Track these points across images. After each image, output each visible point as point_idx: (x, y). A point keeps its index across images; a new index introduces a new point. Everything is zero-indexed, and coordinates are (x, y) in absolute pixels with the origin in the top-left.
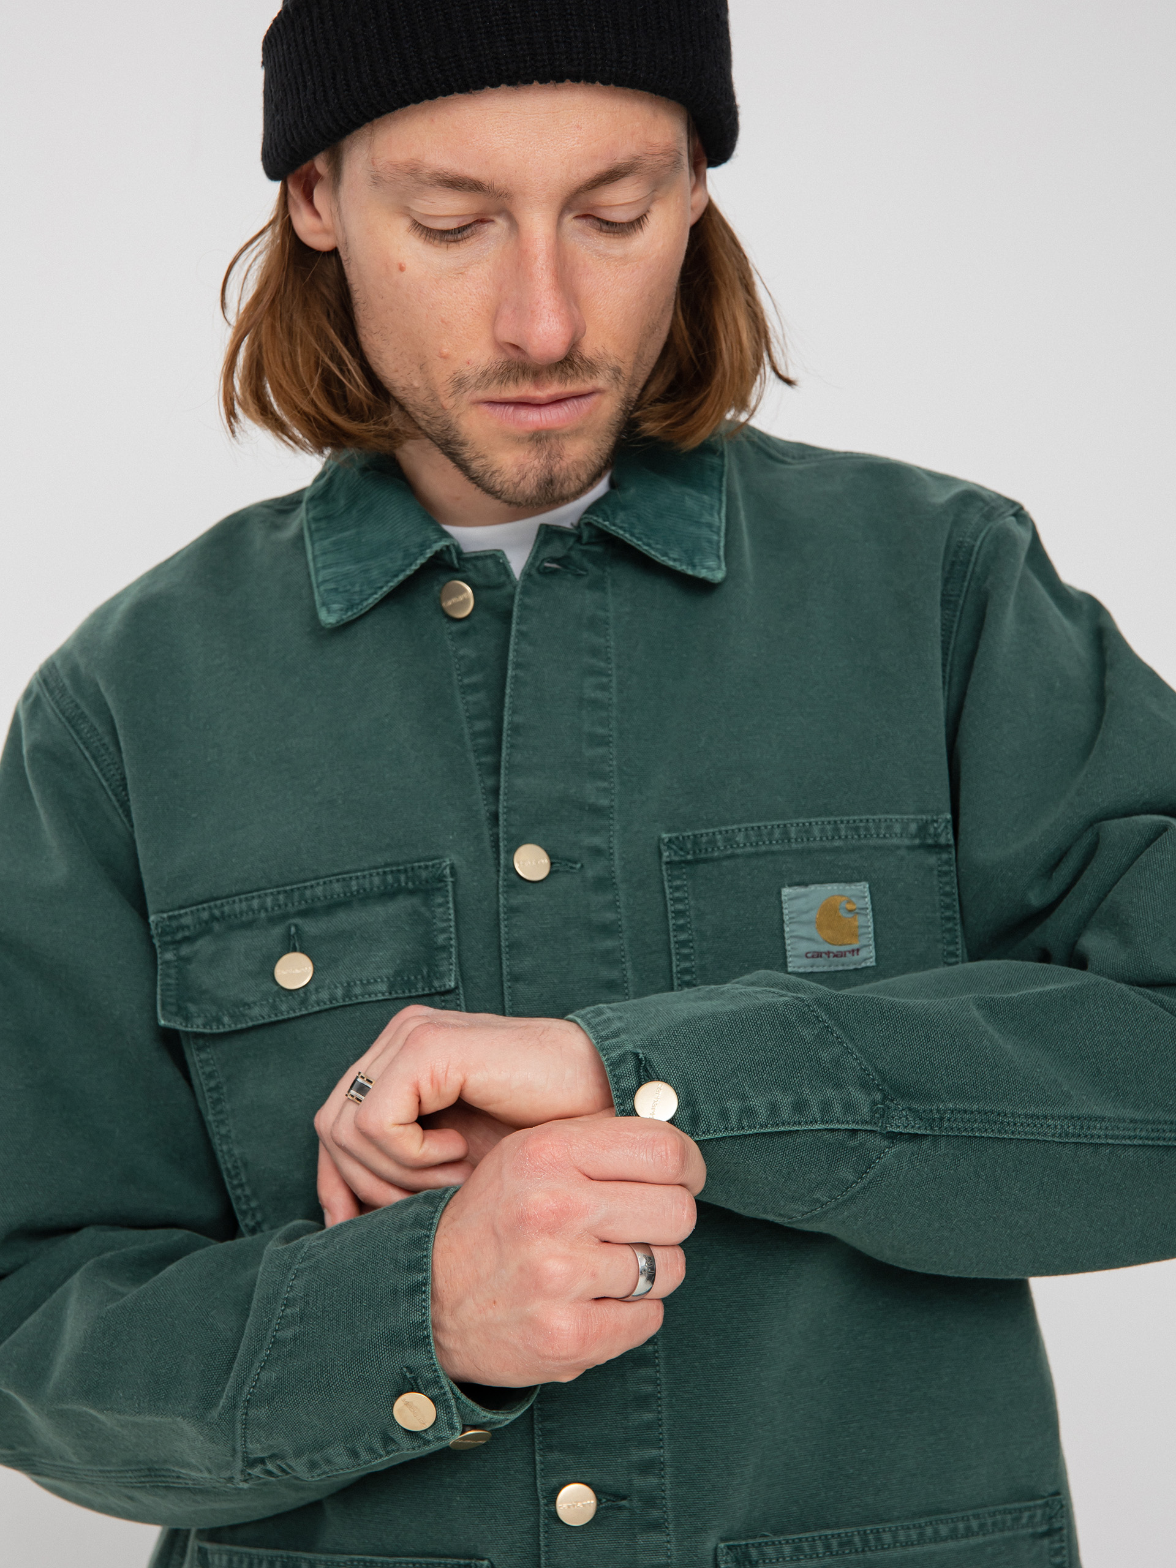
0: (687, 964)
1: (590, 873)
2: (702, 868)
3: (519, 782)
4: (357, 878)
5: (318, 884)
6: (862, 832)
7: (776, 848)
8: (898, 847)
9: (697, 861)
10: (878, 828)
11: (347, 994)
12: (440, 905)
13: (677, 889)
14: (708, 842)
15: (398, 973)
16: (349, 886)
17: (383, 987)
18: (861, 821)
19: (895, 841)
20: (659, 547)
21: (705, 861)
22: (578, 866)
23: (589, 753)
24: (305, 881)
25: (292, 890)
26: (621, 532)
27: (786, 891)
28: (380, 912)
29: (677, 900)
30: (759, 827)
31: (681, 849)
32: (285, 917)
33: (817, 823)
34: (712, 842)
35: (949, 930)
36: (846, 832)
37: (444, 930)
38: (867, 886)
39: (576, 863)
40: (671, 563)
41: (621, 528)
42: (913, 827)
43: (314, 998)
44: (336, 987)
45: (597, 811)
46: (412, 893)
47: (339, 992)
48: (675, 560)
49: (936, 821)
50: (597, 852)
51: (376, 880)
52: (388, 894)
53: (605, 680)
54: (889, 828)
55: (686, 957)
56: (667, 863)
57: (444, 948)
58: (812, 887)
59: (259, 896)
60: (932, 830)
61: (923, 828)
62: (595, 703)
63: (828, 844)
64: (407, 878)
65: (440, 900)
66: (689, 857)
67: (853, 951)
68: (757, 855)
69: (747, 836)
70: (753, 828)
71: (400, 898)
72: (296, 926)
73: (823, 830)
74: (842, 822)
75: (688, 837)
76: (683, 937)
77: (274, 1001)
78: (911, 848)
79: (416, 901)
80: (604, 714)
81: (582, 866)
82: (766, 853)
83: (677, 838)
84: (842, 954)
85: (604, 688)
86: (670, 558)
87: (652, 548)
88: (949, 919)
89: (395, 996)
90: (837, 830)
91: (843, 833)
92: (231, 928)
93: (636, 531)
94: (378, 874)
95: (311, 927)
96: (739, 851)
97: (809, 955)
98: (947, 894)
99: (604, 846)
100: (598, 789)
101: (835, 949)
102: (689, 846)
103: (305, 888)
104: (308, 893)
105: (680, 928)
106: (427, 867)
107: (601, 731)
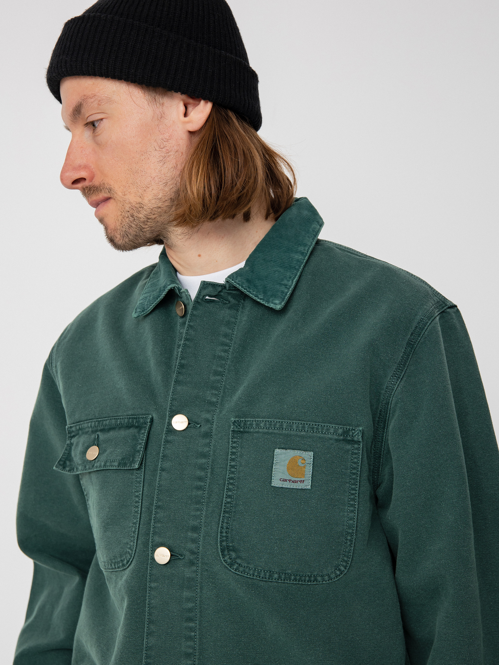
0: (233, 476)
1: (203, 429)
2: (246, 435)
3: (179, 388)
4: (121, 419)
5: (108, 419)
6: (315, 430)
7: (276, 431)
8: (331, 439)
9: (245, 432)
10: (322, 429)
11: (105, 465)
12: (143, 433)
13: (235, 442)
14: (250, 424)
15: (123, 459)
16: (117, 422)
17: (116, 464)
18: (316, 425)
19: (330, 436)
20: (254, 293)
21: (248, 432)
22: (199, 426)
23: (212, 378)
24: (105, 418)
25: (100, 420)
26: (238, 286)
27: (277, 451)
28: (123, 433)
29: (233, 447)
30: (271, 421)
31: (239, 426)
32: (96, 431)
33: (296, 423)
34: (251, 425)
35: (354, 479)
36: (308, 429)
37: (140, 444)
38: (313, 453)
39: (198, 424)
40: (259, 300)
41: (238, 284)
42: (340, 431)
43: (95, 465)
44: (102, 462)
45: (211, 403)
46: (137, 427)
47: (103, 464)
48: (261, 299)
49: (354, 430)
50: (207, 421)
51: (126, 420)
52: (129, 427)
53: (227, 348)
54: (328, 430)
55: (233, 473)
56: (232, 431)
57: (139, 451)
58: (289, 451)
59: (91, 422)
60: (351, 433)
61: (346, 433)
62: (221, 358)
63: (299, 433)
64: (136, 421)
65: (143, 432)
66: (242, 430)
67: (301, 481)
68: (268, 433)
69: (265, 424)
70: (268, 421)
71: (132, 429)
72: (98, 435)
73: (297, 427)
74: (307, 424)
75: (243, 421)
76: (233, 463)
77: (86, 464)
78: (337, 440)
79: (136, 430)
80: (224, 362)
81: (201, 426)
82: (272, 433)
83: (238, 421)
84: (296, 482)
85: (226, 351)
86: (258, 298)
87: (251, 293)
88: (354, 474)
89: (119, 468)
90: (304, 427)
91: (306, 429)
92: (83, 433)
93: (244, 286)
94: (127, 418)
95: (102, 436)
96: (261, 430)
97: (281, 480)
98: (355, 463)
99: (210, 419)
100: (212, 394)
101: (293, 479)
102: (242, 425)
103: (104, 420)
104: (104, 422)
105: (233, 460)
106: (143, 417)
107: (220, 369)
